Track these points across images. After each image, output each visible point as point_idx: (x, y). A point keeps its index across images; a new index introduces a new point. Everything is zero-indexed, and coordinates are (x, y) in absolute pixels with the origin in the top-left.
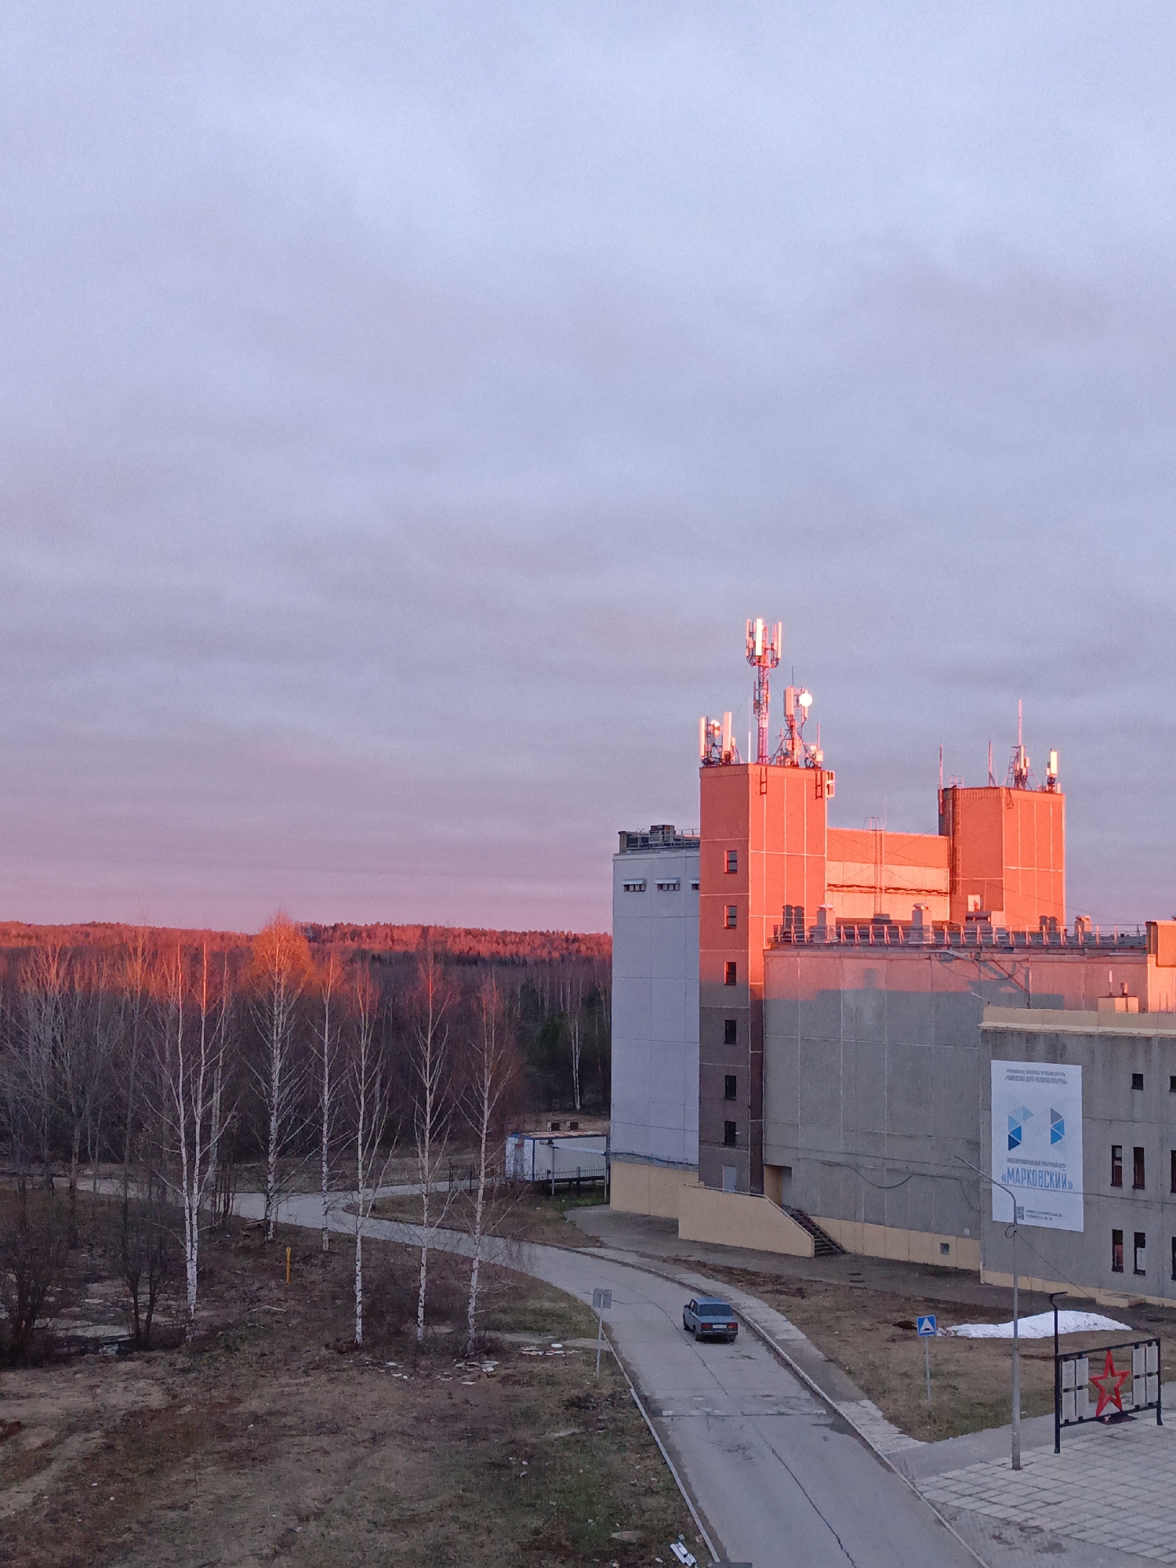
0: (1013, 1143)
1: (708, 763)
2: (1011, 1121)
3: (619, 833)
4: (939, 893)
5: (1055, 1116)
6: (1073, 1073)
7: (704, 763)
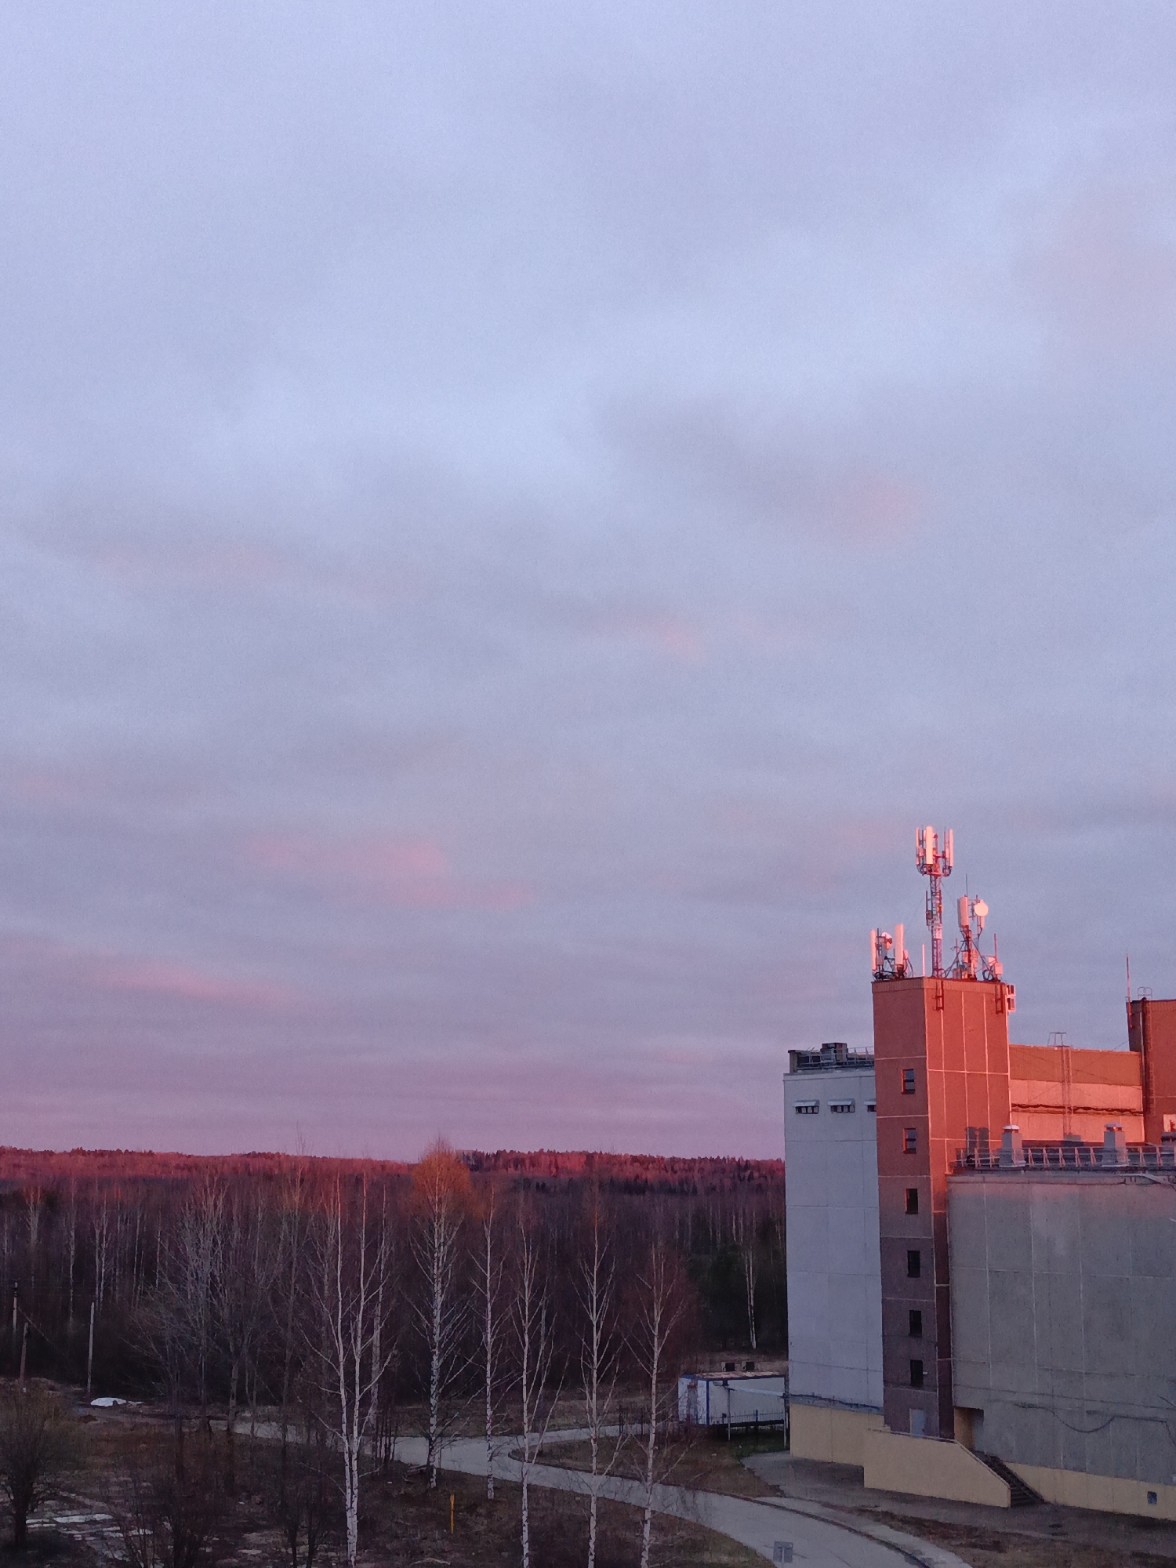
1: (880, 977)
3: (789, 1052)
4: (1132, 1112)
7: (876, 977)
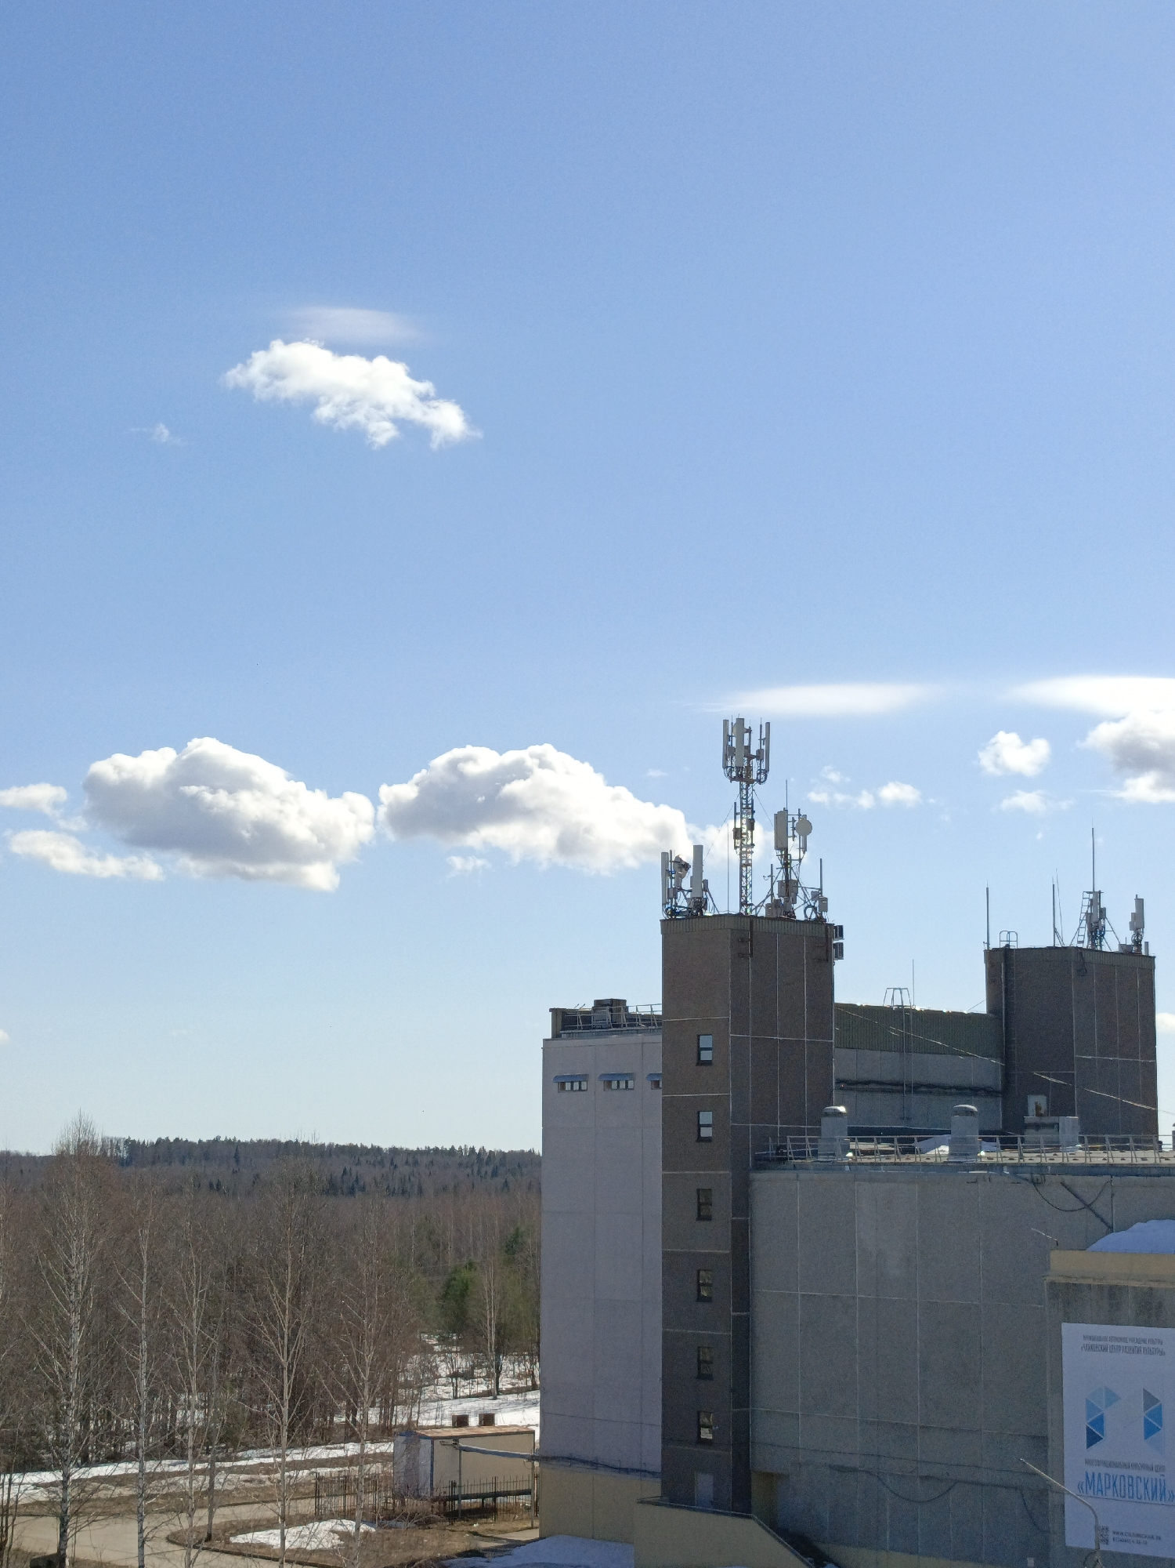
0: (1093, 1439)
1: (672, 914)
2: (1091, 1408)
3: (551, 1010)
4: (989, 1092)
5: (1150, 1399)
6: (1173, 1339)
7: (667, 915)
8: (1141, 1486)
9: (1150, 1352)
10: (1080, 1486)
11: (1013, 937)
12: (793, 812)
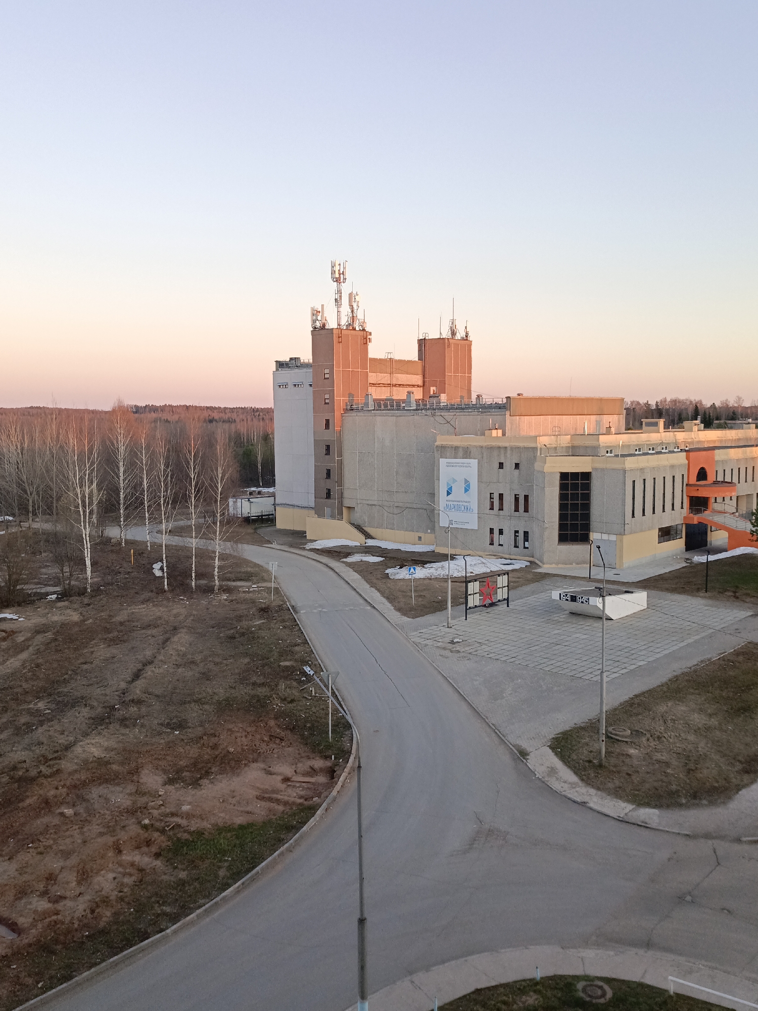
0: (448, 493)
2: (448, 484)
3: (275, 361)
4: (418, 386)
5: (466, 481)
6: (474, 463)
7: (313, 329)
8: (463, 507)
9: (466, 466)
10: (444, 509)
11: (427, 335)
12: (354, 292)
